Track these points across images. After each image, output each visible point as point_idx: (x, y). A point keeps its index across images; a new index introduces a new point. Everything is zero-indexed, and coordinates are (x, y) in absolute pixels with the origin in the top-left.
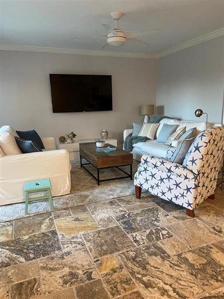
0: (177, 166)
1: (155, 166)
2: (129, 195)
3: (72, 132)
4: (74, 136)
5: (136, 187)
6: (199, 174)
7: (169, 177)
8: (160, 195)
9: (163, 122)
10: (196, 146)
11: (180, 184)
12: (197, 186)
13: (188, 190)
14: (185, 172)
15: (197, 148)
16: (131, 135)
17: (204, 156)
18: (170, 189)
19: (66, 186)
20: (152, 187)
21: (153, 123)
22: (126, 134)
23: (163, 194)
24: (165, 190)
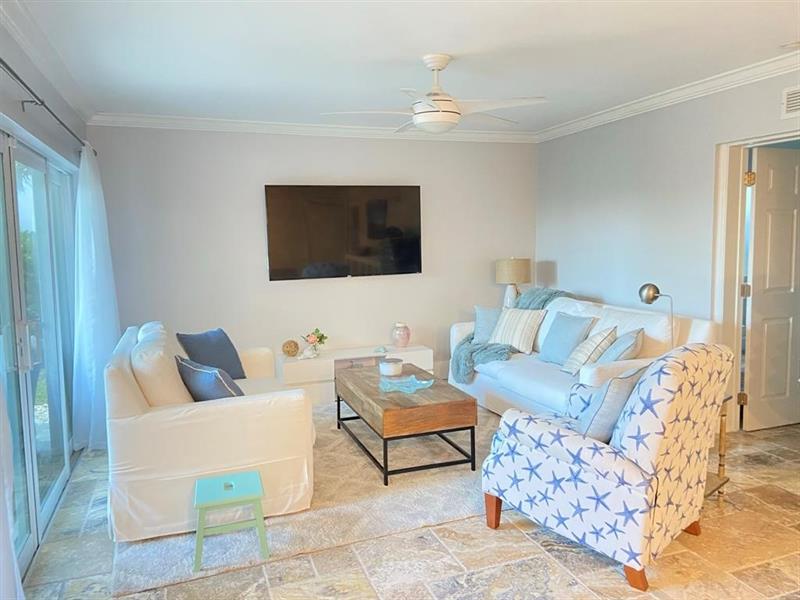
0: (596, 449)
1: (539, 445)
2: (468, 518)
3: (317, 330)
4: (321, 338)
5: (488, 497)
6: (655, 474)
7: (575, 477)
9: (555, 306)
10: (645, 398)
11: (605, 496)
12: (652, 506)
13: (629, 514)
15: (648, 405)
16: (470, 339)
17: (669, 427)
18: (579, 510)
19: (302, 489)
20: (531, 501)
21: (527, 308)
22: (457, 335)
23: (562, 520)
24: (568, 512)
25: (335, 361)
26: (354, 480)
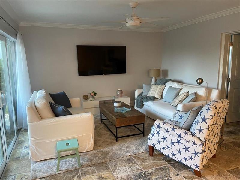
0: (186, 133)
1: (167, 131)
2: (143, 152)
3: (94, 92)
4: (95, 94)
5: (150, 146)
6: (205, 142)
7: (179, 142)
8: (171, 155)
9: (168, 84)
10: (203, 118)
11: (188, 148)
12: (203, 151)
13: (196, 154)
14: (193, 139)
15: (204, 120)
16: (141, 94)
17: (210, 127)
18: (180, 152)
19: (91, 144)
20: (164, 148)
21: (159, 85)
22: (137, 93)
23: (174, 155)
24: (176, 152)
25: (100, 101)
26: (107, 140)
